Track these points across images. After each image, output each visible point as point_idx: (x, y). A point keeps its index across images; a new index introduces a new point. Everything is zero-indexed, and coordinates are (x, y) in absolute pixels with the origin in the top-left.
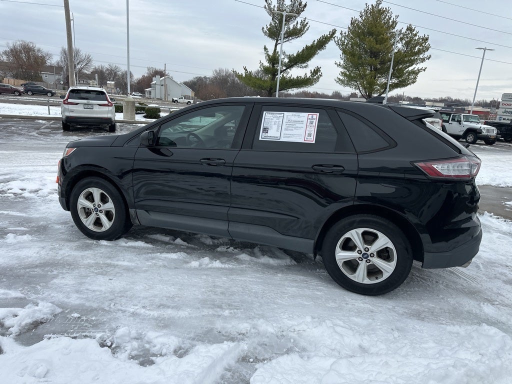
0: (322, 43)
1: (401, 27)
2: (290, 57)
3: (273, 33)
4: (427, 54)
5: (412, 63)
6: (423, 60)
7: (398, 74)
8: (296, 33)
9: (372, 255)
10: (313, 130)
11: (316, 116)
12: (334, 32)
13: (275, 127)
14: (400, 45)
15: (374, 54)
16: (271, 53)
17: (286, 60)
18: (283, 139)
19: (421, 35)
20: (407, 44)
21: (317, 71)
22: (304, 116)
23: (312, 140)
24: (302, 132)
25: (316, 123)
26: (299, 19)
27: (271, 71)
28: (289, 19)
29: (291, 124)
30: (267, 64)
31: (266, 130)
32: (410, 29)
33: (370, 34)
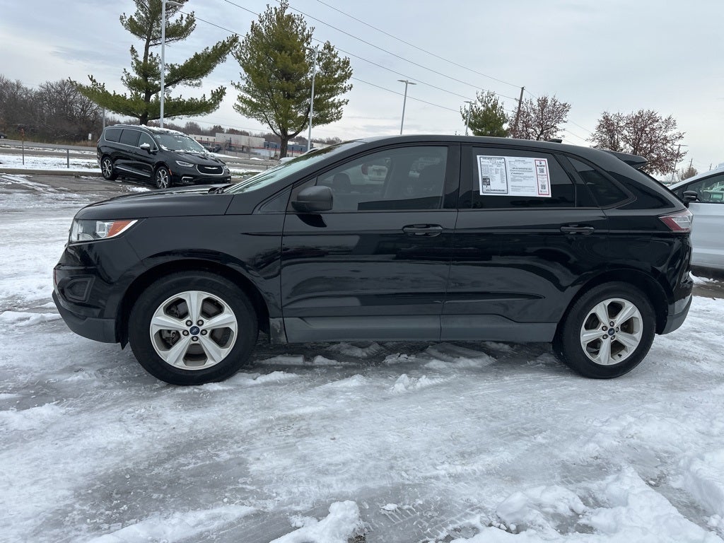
0: (218, 54)
1: (317, 43)
2: (171, 68)
4: (348, 83)
5: (333, 92)
6: (344, 91)
7: (320, 106)
8: (178, 32)
9: (617, 330)
10: (546, 180)
11: (544, 162)
12: (235, 39)
13: (498, 177)
14: (317, 68)
15: (286, 75)
16: (141, 57)
17: (168, 72)
19: (342, 56)
20: (326, 67)
22: (530, 162)
23: (547, 193)
24: (533, 182)
25: (546, 170)
26: (184, 12)
27: (145, 87)
29: (518, 172)
31: (486, 181)
32: (328, 47)
33: (281, 48)
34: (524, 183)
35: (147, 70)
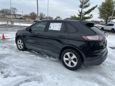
0: (93, 9)
2: (85, 12)
3: (81, 7)
8: (87, 6)
9: (72, 60)
10: (60, 27)
11: (61, 24)
12: (97, 5)
15: (108, 10)
16: (80, 11)
17: (84, 13)
18: (54, 30)
21: (91, 15)
23: (59, 30)
24: (57, 28)
26: (88, 3)
27: (80, 15)
28: (85, 3)
30: (79, 14)
33: (107, 5)
34: (56, 28)
35: (81, 13)
